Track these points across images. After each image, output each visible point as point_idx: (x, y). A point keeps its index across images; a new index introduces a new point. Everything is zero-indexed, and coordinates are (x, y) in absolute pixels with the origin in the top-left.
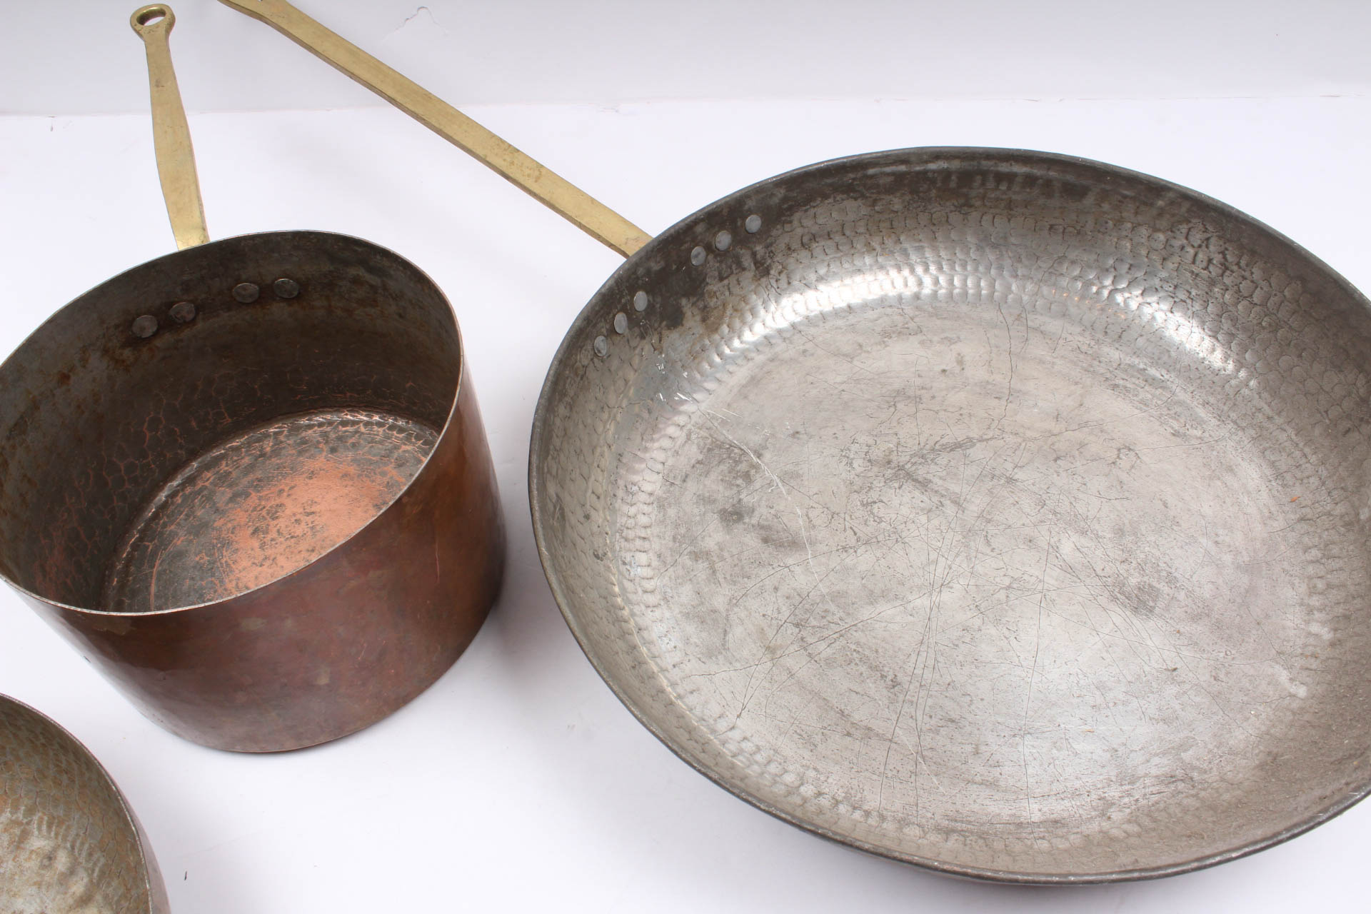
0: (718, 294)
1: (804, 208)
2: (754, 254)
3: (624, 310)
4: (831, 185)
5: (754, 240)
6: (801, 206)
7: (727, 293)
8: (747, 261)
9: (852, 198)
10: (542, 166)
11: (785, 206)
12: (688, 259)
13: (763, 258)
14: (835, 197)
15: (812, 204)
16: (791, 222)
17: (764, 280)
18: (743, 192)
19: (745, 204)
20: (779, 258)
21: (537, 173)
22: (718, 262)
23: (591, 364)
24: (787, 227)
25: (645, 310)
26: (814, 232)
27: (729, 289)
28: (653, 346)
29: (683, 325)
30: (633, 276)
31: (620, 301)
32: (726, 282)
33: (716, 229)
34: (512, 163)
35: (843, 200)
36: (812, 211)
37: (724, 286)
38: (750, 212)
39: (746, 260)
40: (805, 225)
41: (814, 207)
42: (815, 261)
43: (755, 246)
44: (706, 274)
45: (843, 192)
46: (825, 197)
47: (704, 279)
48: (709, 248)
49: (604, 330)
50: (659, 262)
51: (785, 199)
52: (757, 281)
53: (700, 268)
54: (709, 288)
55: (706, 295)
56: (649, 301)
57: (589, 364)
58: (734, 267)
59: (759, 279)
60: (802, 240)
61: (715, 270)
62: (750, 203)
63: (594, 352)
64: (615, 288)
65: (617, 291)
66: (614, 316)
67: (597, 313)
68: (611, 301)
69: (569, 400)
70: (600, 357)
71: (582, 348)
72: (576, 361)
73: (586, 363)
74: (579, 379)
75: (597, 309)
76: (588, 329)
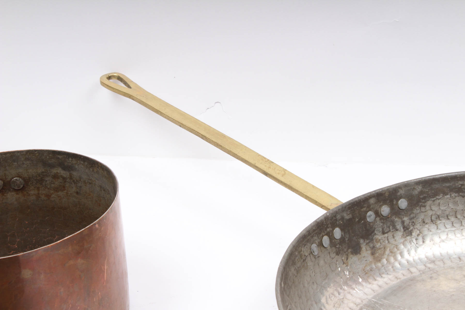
0: (381, 241)
1: (433, 199)
2: (403, 222)
3: (328, 234)
4: (448, 187)
5: (403, 213)
6: (431, 198)
7: (387, 242)
8: (399, 226)
9: (461, 196)
10: (286, 170)
11: (422, 197)
12: (365, 218)
13: (408, 225)
14: (451, 195)
15: (437, 197)
16: (425, 206)
17: (408, 238)
18: (398, 185)
19: (398, 192)
20: (418, 226)
21: (283, 173)
22: (382, 222)
23: (309, 256)
24: (423, 209)
25: (340, 239)
26: (438, 214)
27: (388, 240)
28: (343, 261)
29: (360, 254)
30: (334, 218)
31: (326, 229)
32: (386, 235)
33: (382, 203)
34: (270, 168)
35: (456, 197)
36: (438, 201)
37: (385, 237)
38: (401, 198)
39: (398, 225)
40: (433, 209)
41: (439, 199)
42: (439, 231)
43: (404, 217)
44: (375, 229)
45: (456, 192)
46: (445, 194)
47: (374, 231)
48: (377, 214)
49: (317, 242)
50: (349, 215)
51: (421, 192)
52: (404, 238)
53: (371, 224)
54: (376, 237)
55: (374, 241)
56: (342, 235)
57: (308, 256)
58: (391, 227)
59: (406, 237)
60: (431, 217)
61: (380, 227)
62: (401, 192)
63: (311, 251)
64: (325, 221)
65: (325, 223)
66: (323, 236)
67: (314, 231)
68: (322, 227)
69: (297, 268)
70: (314, 255)
71: (305, 245)
72: (301, 251)
73: (306, 254)
74: (302, 260)
75: (314, 228)
76: (309, 237)
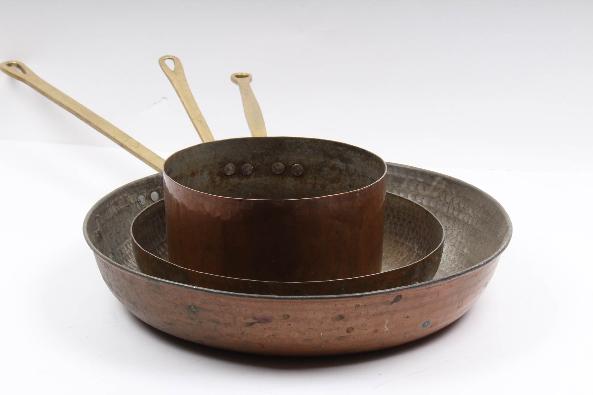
3: (158, 191)
10: (140, 144)
21: (137, 145)
23: (135, 204)
31: (156, 187)
34: (127, 141)
49: (145, 194)
57: (133, 203)
63: (138, 200)
64: (155, 179)
65: (156, 181)
66: (152, 191)
67: (143, 184)
68: (152, 183)
69: (119, 209)
70: (140, 205)
71: (131, 194)
72: (127, 197)
73: (132, 202)
74: (127, 205)
75: (144, 182)
76: (137, 188)
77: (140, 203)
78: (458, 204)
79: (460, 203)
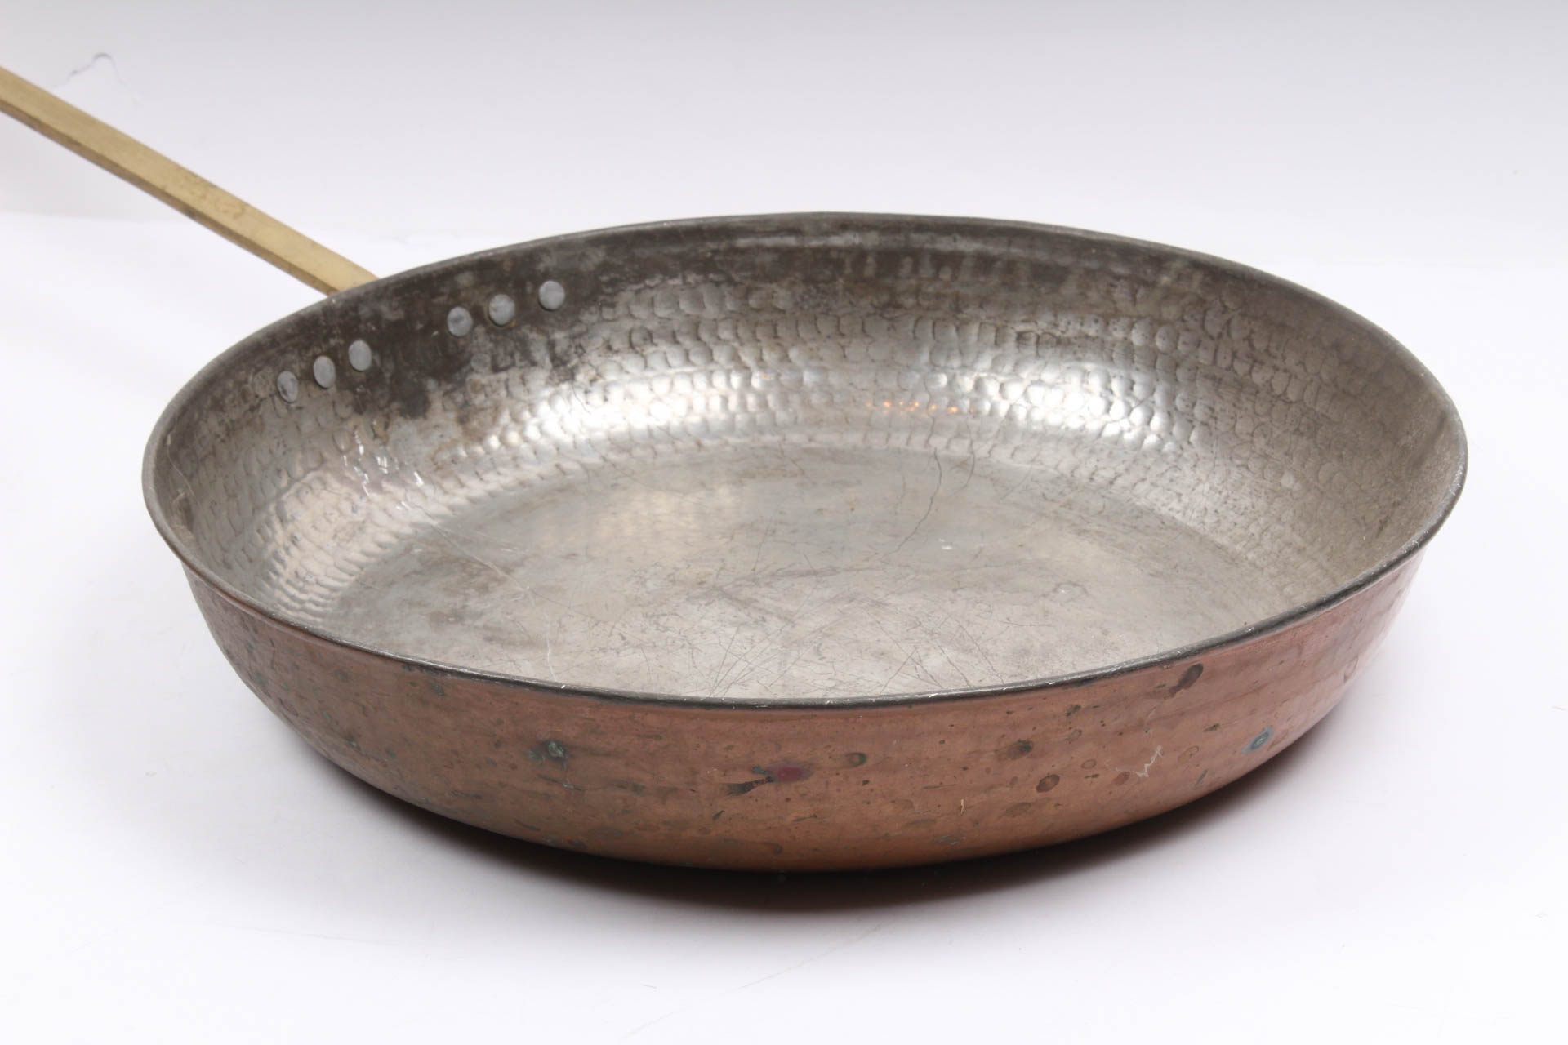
0: (488, 389)
1: (635, 287)
2: (551, 345)
3: (331, 354)
4: (679, 257)
5: (552, 321)
6: (631, 283)
7: (503, 393)
8: (541, 354)
9: (712, 281)
10: (247, 205)
11: (605, 278)
12: (442, 324)
13: (566, 353)
14: (684, 278)
15: (648, 282)
16: (613, 305)
17: (565, 387)
18: (538, 244)
19: (540, 260)
20: (593, 357)
21: (238, 210)
22: (491, 340)
23: (269, 399)
24: (607, 313)
25: (367, 372)
26: (650, 327)
27: (507, 387)
28: (374, 430)
29: (425, 418)
30: (352, 314)
31: (326, 340)
32: (503, 376)
33: (491, 289)
34: (203, 197)
35: (697, 283)
36: (649, 294)
37: (498, 381)
38: (546, 276)
39: (539, 350)
40: (636, 314)
41: (651, 288)
42: (650, 374)
43: (553, 332)
44: (471, 355)
45: (699, 271)
46: (669, 273)
47: (468, 361)
48: (479, 316)
49: (296, 368)
50: (395, 309)
51: (605, 267)
52: (553, 386)
53: (462, 342)
54: (476, 377)
55: (469, 387)
56: (373, 362)
57: (265, 399)
58: (517, 356)
59: (557, 385)
60: (630, 337)
61: (486, 353)
62: (548, 262)
63: (277, 388)
64: (322, 318)
65: (324, 324)
66: (315, 357)
67: (289, 337)
68: (313, 332)
69: (227, 421)
70: (285, 401)
71: (258, 370)
72: (246, 382)
73: (262, 394)
74: (247, 406)
75: (289, 331)
76: (272, 352)
77: (284, 397)
78: (1249, 339)
79: (1253, 336)
